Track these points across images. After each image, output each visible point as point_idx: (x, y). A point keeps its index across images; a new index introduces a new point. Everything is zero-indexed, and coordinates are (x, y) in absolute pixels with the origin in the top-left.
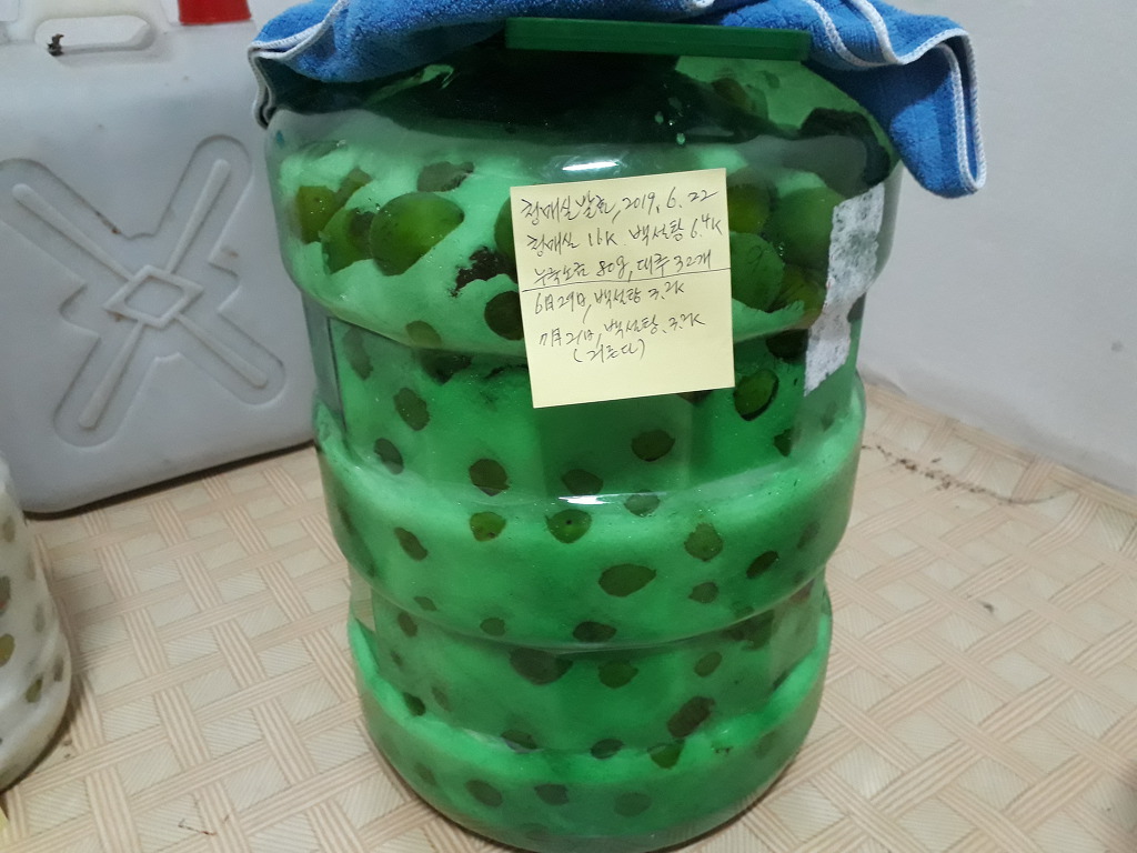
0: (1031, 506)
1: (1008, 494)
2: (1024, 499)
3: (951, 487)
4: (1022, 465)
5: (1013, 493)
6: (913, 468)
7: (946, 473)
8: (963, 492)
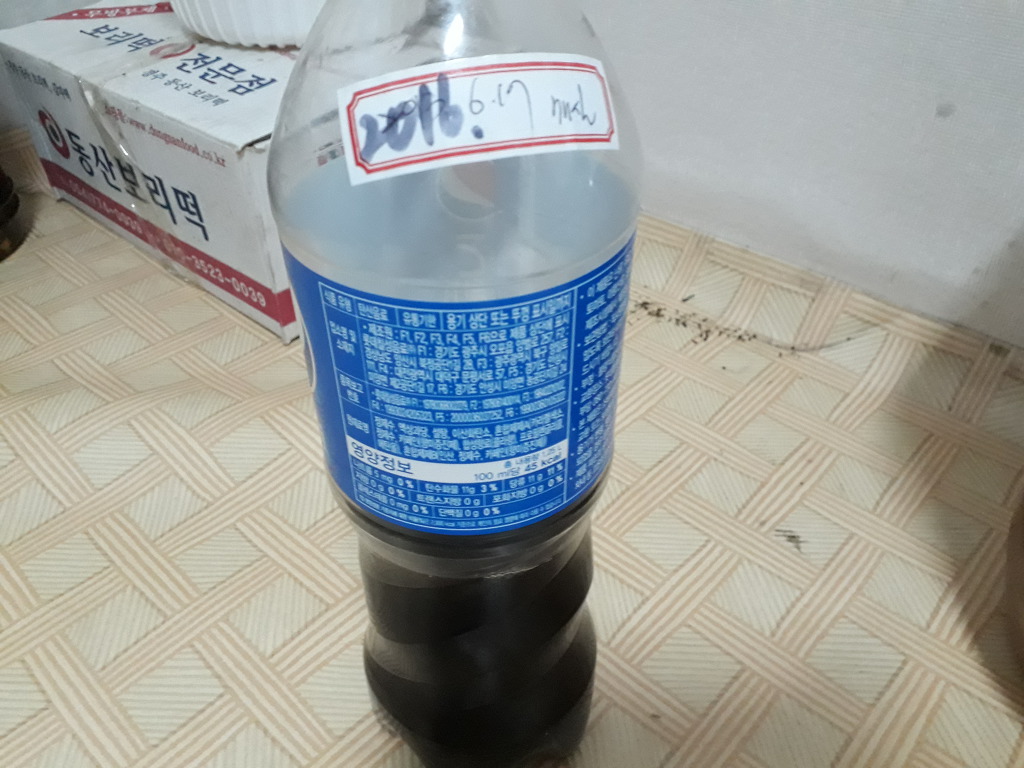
0: (822, 353)
1: (789, 340)
2: (811, 345)
3: (710, 338)
4: (805, 295)
5: (796, 339)
6: (658, 314)
7: (702, 316)
8: (728, 342)
